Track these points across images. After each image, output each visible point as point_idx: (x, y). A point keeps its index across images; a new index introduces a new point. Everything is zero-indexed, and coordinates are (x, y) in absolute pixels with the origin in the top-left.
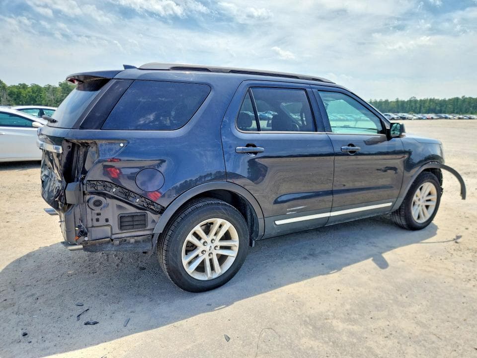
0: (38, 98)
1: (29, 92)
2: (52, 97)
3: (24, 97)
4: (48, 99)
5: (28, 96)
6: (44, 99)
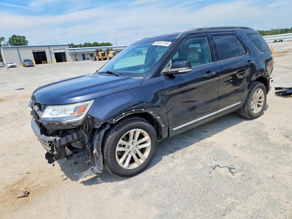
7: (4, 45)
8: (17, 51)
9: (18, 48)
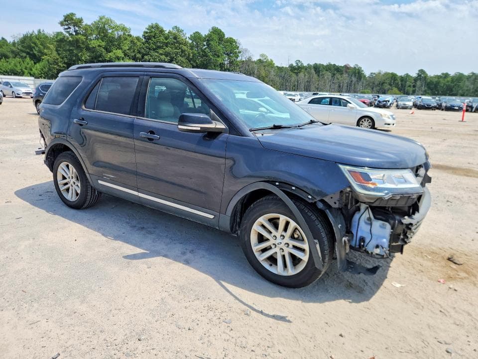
0: (455, 87)
1: (448, 81)
2: (472, 86)
3: (441, 86)
4: (466, 88)
5: (445, 86)
6: (461, 88)
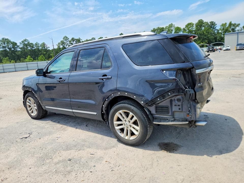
7: (238, 30)
8: (237, 36)
9: (239, 33)
